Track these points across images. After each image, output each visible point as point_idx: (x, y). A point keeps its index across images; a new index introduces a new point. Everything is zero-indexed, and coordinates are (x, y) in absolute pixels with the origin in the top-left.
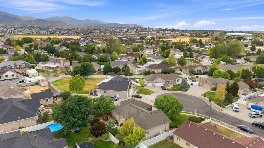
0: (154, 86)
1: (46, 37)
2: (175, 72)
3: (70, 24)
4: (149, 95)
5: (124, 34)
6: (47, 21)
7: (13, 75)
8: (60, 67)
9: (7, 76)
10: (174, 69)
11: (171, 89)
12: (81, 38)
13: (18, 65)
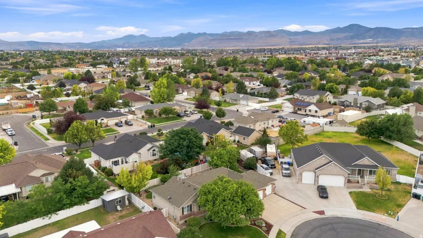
7: (316, 112)
13: (359, 102)
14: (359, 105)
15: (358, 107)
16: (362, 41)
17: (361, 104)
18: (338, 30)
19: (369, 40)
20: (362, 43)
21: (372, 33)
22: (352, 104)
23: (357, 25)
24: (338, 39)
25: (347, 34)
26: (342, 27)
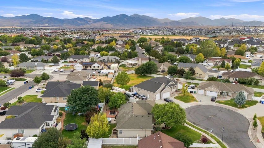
0: (205, 95)
1: (161, 37)
2: (260, 84)
3: (202, 25)
4: (186, 103)
5: (257, 34)
6: (180, 22)
7: (98, 67)
8: (138, 64)
9: (94, 67)
10: (257, 80)
11: (223, 102)
12: (193, 38)
13: (110, 60)
14: (110, 61)
15: (110, 62)
16: (42, 25)
17: (111, 60)
18: (24, 17)
19: (46, 25)
20: (43, 27)
21: (47, 20)
22: (107, 61)
23: (36, 14)
24: (26, 23)
25: (32, 20)
26: (27, 15)
